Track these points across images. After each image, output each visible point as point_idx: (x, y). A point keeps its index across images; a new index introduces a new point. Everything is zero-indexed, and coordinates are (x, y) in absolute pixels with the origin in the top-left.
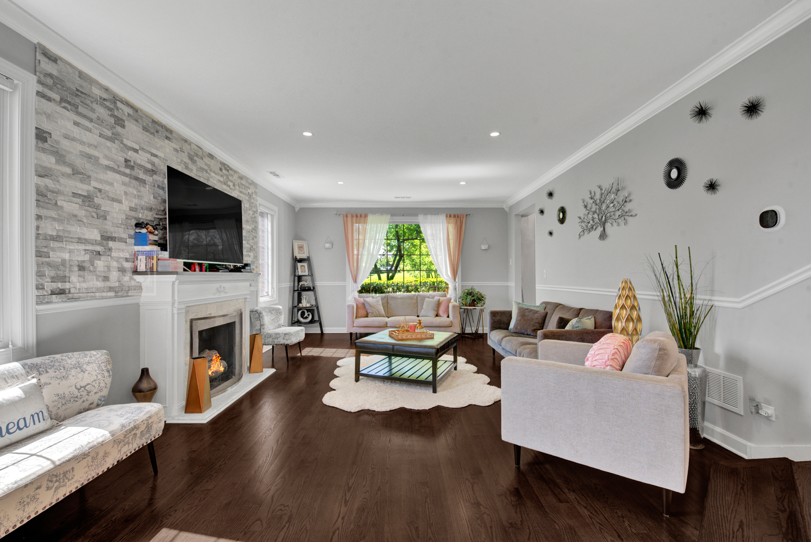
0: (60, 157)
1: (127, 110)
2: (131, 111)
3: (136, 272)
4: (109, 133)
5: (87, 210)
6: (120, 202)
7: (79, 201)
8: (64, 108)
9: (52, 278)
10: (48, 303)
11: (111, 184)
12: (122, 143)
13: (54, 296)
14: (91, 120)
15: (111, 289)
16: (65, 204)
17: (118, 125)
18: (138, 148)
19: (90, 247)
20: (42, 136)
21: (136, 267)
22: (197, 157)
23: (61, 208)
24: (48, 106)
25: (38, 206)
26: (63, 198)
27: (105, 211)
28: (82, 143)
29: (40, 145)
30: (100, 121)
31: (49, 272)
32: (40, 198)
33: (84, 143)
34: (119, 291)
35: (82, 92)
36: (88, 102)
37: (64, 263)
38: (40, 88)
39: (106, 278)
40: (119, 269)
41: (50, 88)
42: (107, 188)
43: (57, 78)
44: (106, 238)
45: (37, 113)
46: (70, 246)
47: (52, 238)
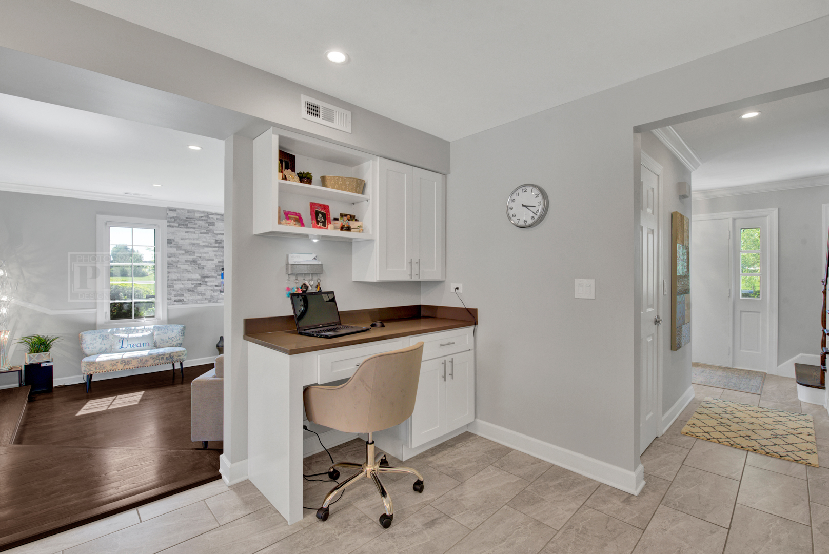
0: (178, 247)
1: (215, 217)
2: (218, 217)
4: (205, 231)
5: (192, 267)
6: (213, 260)
7: (189, 263)
8: (180, 228)
9: (175, 295)
10: (173, 304)
11: (207, 253)
12: (213, 233)
13: (176, 302)
14: (195, 228)
15: (206, 299)
16: (181, 266)
17: (211, 225)
19: (194, 282)
20: (170, 242)
23: (180, 267)
24: (172, 229)
25: (168, 268)
26: (180, 264)
27: (203, 266)
29: (169, 245)
30: (200, 227)
31: (174, 293)
32: (169, 265)
33: (191, 239)
34: (211, 300)
35: (189, 218)
36: (193, 221)
37: (181, 289)
38: (169, 224)
39: (204, 295)
40: (211, 290)
41: (174, 222)
42: (205, 255)
43: (176, 217)
44: (204, 277)
45: (167, 233)
46: (184, 282)
47: (175, 280)
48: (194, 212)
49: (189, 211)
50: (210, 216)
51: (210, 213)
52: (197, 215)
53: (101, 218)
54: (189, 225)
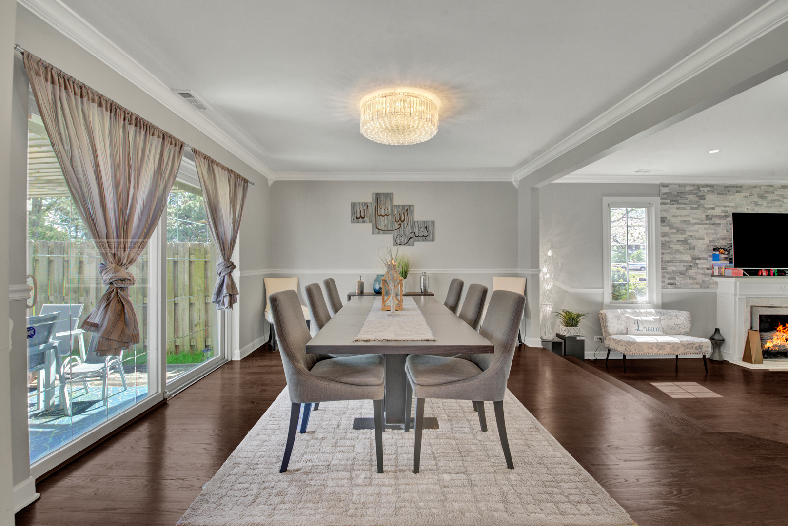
0: (671, 226)
1: (706, 189)
2: (709, 189)
3: (713, 275)
4: (696, 206)
5: (684, 247)
6: (703, 239)
7: (680, 243)
8: (673, 204)
9: (668, 278)
10: (666, 288)
11: (698, 231)
12: (704, 208)
13: (669, 286)
14: (685, 204)
15: (697, 284)
16: (674, 246)
17: (701, 199)
18: (714, 206)
20: (663, 220)
21: (713, 272)
22: (767, 193)
23: (672, 248)
24: (665, 207)
25: (662, 249)
26: (673, 244)
27: (694, 245)
28: (681, 216)
29: (663, 224)
30: (691, 202)
31: (667, 276)
32: (663, 246)
33: (682, 216)
34: (703, 285)
35: (680, 193)
36: (684, 196)
37: (673, 271)
38: (662, 201)
39: (695, 279)
40: (702, 274)
41: (666, 199)
42: (695, 234)
43: (668, 193)
44: (695, 258)
45: (661, 211)
46: (676, 264)
47: (668, 261)
48: (685, 185)
49: (680, 185)
50: (701, 189)
51: (700, 185)
52: (688, 189)
53: (606, 200)
54: (680, 201)
